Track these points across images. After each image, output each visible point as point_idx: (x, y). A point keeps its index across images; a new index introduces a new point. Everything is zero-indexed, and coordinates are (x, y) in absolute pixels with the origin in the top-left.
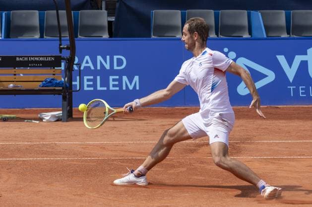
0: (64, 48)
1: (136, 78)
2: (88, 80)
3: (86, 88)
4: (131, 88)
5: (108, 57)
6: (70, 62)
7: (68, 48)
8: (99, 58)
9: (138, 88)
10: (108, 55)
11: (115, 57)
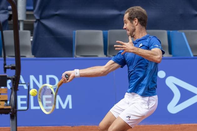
0: (8, 68)
1: (69, 98)
2: (22, 100)
3: (19, 107)
4: (64, 106)
5: (41, 77)
6: (16, 81)
7: (13, 68)
8: (32, 78)
9: (71, 107)
10: (41, 74)
11: (48, 77)
